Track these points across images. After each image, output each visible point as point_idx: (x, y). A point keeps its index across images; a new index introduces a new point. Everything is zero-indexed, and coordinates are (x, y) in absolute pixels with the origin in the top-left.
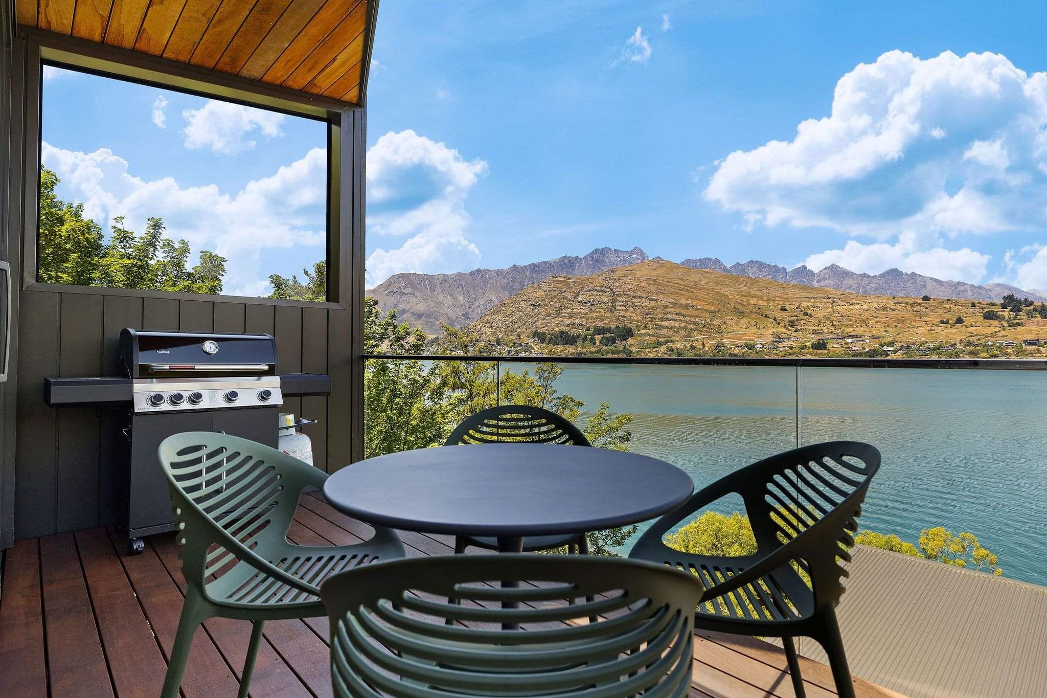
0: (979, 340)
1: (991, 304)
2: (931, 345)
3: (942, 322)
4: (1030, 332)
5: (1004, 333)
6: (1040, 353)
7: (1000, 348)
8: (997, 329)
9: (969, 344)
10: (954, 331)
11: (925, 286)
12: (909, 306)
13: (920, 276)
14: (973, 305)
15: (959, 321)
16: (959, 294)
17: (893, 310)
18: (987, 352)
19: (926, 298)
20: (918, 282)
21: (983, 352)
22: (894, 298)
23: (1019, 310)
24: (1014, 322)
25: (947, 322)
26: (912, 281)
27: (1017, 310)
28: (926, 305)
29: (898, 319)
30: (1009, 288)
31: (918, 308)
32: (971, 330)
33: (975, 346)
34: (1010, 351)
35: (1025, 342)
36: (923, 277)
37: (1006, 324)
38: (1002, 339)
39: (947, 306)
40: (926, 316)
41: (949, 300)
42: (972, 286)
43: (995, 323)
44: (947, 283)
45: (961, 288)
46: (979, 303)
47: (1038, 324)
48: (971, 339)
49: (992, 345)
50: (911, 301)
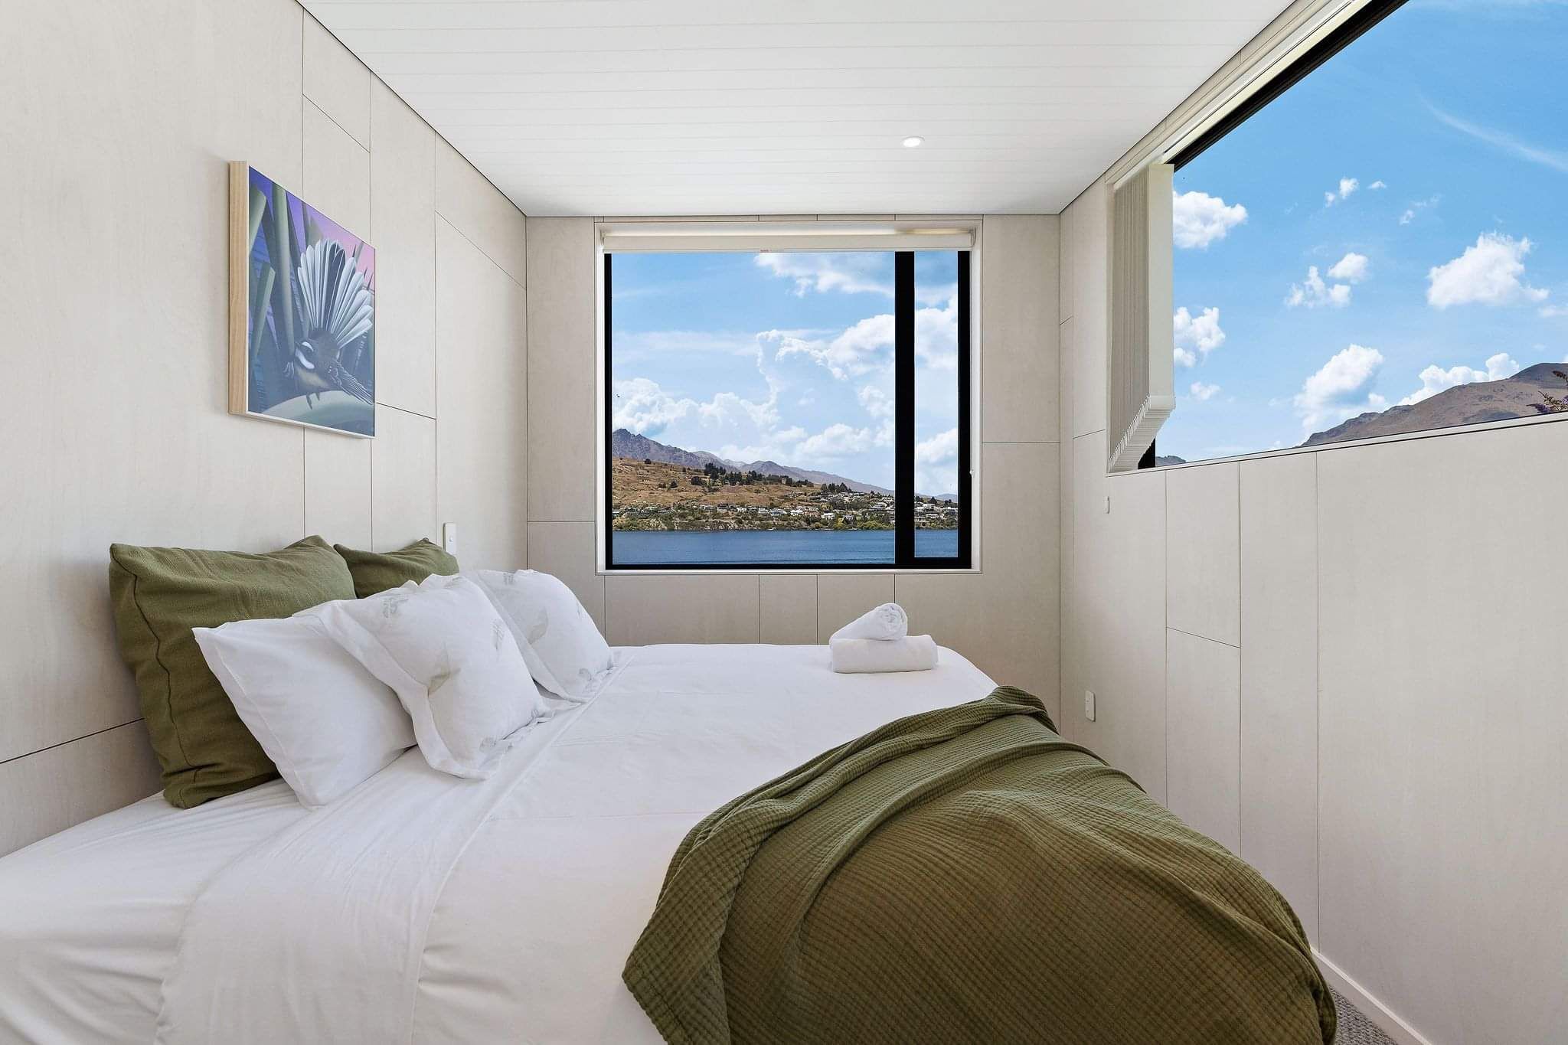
0: (687, 503)
1: (697, 471)
2: (651, 508)
3: (660, 486)
4: (722, 497)
5: (705, 497)
6: (728, 516)
7: (702, 511)
8: (700, 494)
9: (680, 507)
10: (669, 495)
11: (648, 450)
12: (633, 469)
13: (645, 438)
14: (684, 471)
15: (674, 485)
16: (675, 459)
17: (620, 472)
18: (693, 515)
19: (648, 462)
20: (643, 445)
21: (690, 515)
22: (621, 459)
23: (717, 477)
24: (713, 487)
25: (664, 487)
26: (637, 444)
27: (714, 477)
28: (647, 468)
29: (624, 482)
30: (711, 457)
31: (640, 471)
32: (682, 494)
33: (684, 509)
34: (708, 514)
35: (719, 506)
36: (648, 440)
37: (707, 490)
38: (704, 503)
39: (664, 470)
40: (648, 479)
41: (666, 465)
42: (685, 452)
43: (699, 488)
44: (667, 447)
45: (677, 454)
46: (689, 469)
47: (728, 491)
48: (681, 503)
49: (696, 509)
50: (635, 463)
